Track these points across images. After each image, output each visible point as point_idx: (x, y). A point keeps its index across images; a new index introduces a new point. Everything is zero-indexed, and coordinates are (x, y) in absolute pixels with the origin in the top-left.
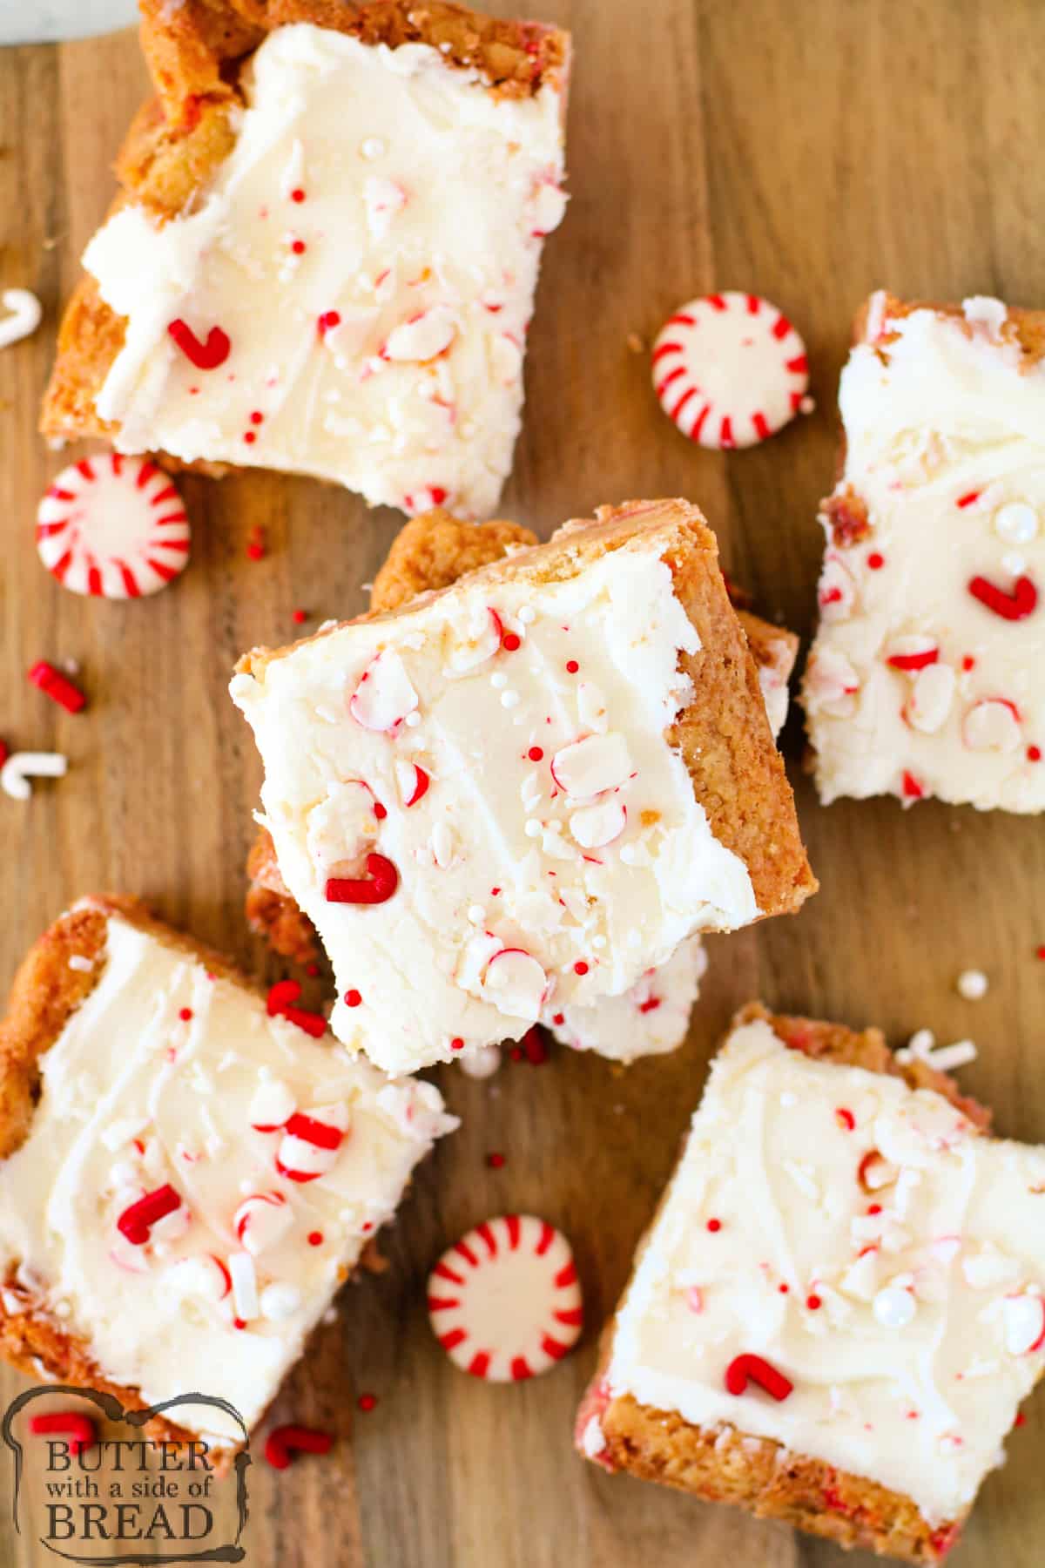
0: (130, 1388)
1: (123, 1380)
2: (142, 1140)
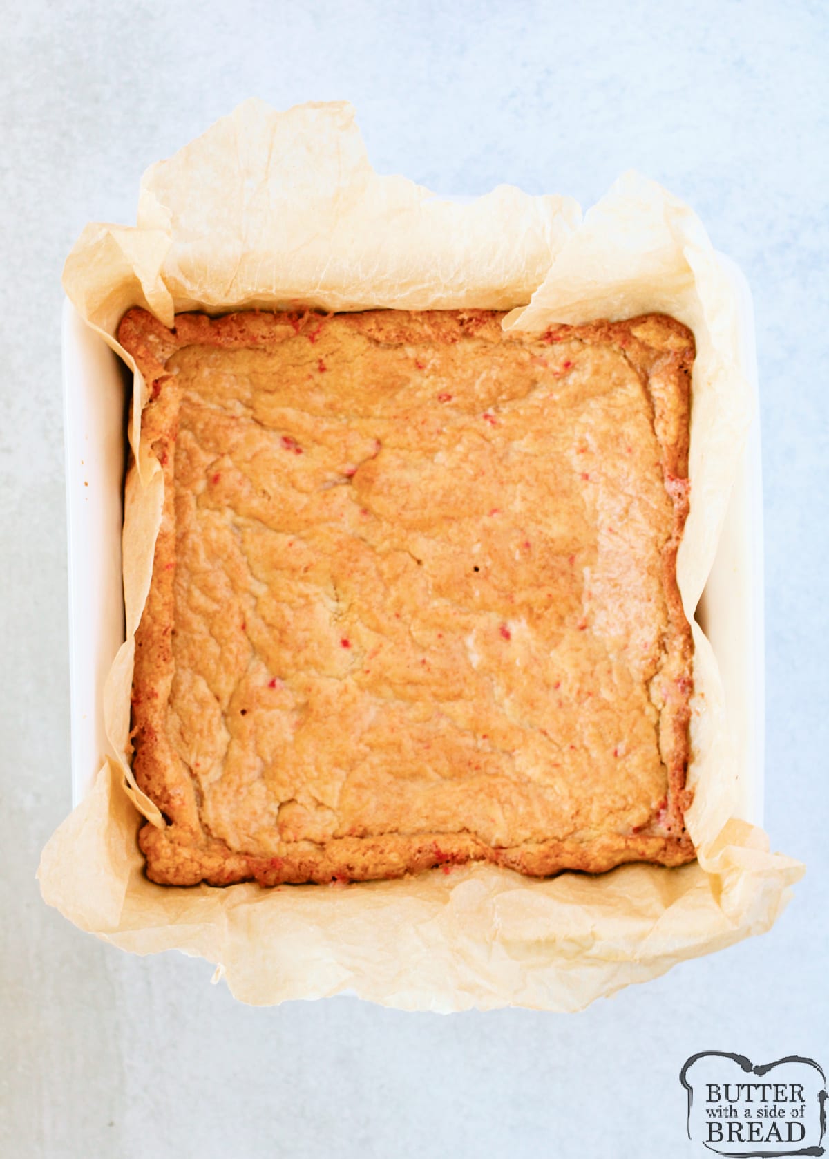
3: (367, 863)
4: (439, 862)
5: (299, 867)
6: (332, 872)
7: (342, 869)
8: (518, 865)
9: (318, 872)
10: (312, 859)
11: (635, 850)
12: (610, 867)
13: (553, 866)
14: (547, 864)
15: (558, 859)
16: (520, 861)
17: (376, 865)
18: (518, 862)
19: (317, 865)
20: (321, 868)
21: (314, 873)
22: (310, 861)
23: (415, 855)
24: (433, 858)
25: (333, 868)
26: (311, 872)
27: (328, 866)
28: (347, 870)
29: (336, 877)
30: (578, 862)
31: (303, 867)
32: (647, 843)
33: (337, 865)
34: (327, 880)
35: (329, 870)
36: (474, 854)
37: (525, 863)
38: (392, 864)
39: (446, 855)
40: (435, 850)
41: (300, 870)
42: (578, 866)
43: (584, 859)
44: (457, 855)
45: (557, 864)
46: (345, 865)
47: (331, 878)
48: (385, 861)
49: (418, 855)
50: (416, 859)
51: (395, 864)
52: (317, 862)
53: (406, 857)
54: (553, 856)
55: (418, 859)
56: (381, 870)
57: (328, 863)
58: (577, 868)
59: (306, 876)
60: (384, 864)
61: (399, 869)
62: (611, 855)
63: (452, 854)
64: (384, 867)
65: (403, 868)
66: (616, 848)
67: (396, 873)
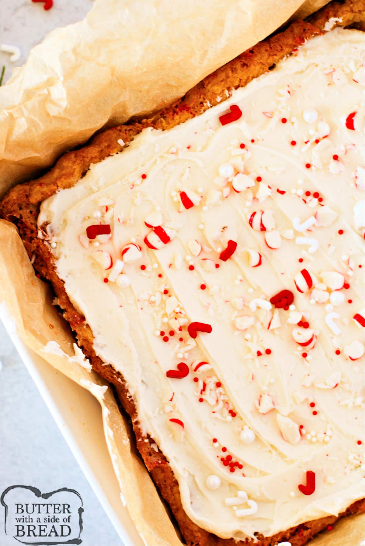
0: (62, 280)
1: (61, 277)
2: (109, 208)
3: (235, 75)
4: (183, 104)
5: (282, 47)
6: (256, 56)
7: (250, 62)
8: (126, 130)
9: (266, 51)
10: (275, 57)
11: (47, 185)
12: (58, 163)
13: (101, 142)
14: (106, 141)
15: (100, 149)
16: (126, 133)
17: (228, 77)
18: (127, 132)
19: (269, 55)
20: (266, 55)
21: (268, 48)
22: (276, 55)
23: (204, 99)
24: (189, 104)
25: (257, 59)
26: (271, 48)
27: (261, 59)
28: (246, 62)
29: (251, 54)
30: (84, 155)
31: (279, 48)
32: (42, 194)
33: (255, 62)
34: (257, 49)
35: (259, 56)
36: (161, 122)
37: (122, 134)
38: (217, 84)
39: (181, 110)
40: (192, 110)
41: (280, 45)
42: (83, 152)
43: (81, 159)
44: (173, 115)
45: (99, 145)
46: (250, 65)
47: (254, 51)
48: (223, 83)
49: (201, 100)
50: (202, 97)
51: (214, 85)
52: (271, 58)
53: (209, 94)
54: (104, 149)
55: (200, 97)
56: (223, 76)
57: (262, 61)
58: (83, 149)
59: (273, 43)
60: (222, 81)
61: (209, 83)
62: (64, 172)
63: (177, 114)
64: (221, 79)
65: (207, 85)
66: (63, 179)
67: (210, 79)
